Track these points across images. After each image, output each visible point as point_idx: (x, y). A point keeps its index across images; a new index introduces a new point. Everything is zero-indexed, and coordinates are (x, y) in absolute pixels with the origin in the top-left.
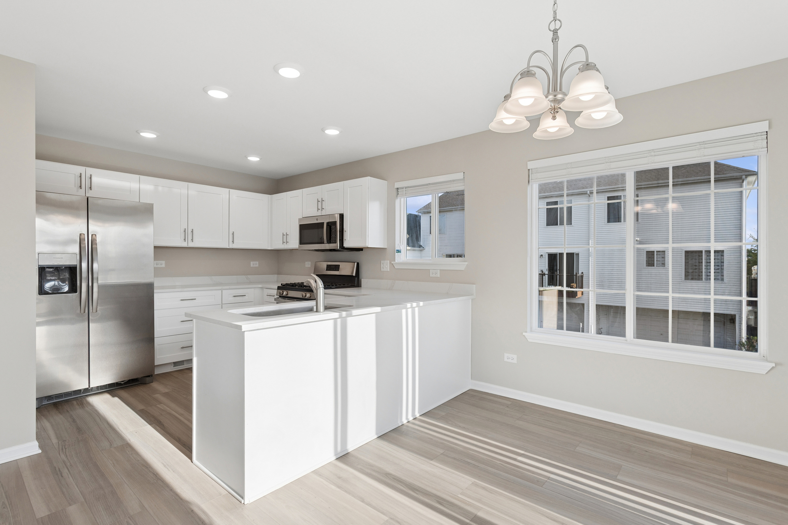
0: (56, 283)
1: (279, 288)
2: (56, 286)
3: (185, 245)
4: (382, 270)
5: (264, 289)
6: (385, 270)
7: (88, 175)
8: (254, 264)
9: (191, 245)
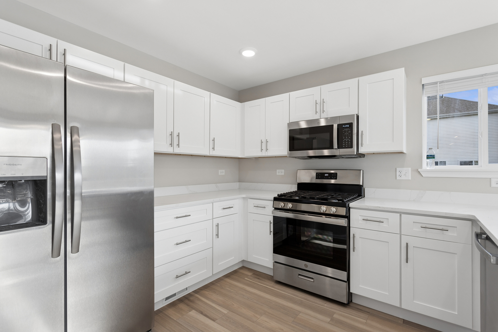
0: (11, 206)
1: (275, 199)
2: (12, 210)
3: (170, 150)
4: (398, 178)
5: (249, 200)
6: (403, 178)
7: (61, 51)
8: (222, 172)
9: (177, 151)
